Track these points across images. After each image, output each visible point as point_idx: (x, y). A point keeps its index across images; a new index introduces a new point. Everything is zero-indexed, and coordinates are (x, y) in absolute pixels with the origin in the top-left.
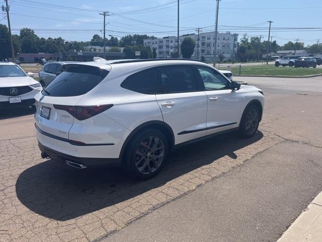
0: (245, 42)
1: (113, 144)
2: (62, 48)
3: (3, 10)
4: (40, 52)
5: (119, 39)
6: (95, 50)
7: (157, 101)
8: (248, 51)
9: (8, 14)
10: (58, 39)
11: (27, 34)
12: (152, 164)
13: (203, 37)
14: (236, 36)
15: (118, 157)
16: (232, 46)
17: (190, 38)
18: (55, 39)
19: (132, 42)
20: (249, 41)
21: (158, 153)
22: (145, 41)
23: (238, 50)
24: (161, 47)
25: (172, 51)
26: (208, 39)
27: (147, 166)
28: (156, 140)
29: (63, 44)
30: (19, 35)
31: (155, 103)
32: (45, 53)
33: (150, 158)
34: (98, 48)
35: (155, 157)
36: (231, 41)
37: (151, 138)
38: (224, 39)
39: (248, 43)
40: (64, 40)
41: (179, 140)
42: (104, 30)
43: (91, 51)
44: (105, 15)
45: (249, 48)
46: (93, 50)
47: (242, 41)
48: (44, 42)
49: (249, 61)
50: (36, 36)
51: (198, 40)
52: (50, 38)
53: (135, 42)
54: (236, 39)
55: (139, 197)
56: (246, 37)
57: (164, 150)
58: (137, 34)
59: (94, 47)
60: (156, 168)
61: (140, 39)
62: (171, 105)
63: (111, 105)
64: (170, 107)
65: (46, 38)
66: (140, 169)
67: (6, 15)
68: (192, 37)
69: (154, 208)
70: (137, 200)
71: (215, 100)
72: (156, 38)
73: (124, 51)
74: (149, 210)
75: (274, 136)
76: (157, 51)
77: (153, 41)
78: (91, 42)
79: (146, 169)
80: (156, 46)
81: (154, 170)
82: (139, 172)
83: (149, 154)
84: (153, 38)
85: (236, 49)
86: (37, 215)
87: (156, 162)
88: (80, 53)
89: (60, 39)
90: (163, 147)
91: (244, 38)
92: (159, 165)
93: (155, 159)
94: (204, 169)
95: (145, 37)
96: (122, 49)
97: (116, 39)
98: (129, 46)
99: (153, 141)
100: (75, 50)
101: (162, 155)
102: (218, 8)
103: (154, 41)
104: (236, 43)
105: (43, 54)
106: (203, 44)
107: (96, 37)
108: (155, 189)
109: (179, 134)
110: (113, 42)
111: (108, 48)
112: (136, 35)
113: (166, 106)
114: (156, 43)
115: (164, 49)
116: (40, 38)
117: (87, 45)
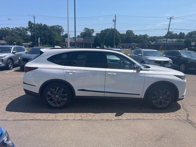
1: (35, 86)
2: (146, 40)
3: (113, 21)
4: (134, 42)
6: (167, 41)
9: (115, 23)
10: (145, 35)
11: (129, 33)
18: (143, 35)
19: (193, 35)
27: (55, 102)
29: (147, 38)
30: (125, 33)
33: (58, 98)
34: (169, 40)
40: (148, 36)
42: (169, 29)
46: (162, 41)
48: (137, 37)
52: (140, 35)
57: (67, 97)
63: (37, 68)
64: (72, 74)
65: (138, 35)
67: (114, 24)
73: (185, 42)
83: (57, 96)
87: (61, 102)
89: (146, 35)
90: (66, 95)
93: (60, 100)
98: (190, 39)
100: (151, 42)
101: (65, 99)
107: (169, 33)
109: (78, 90)
111: (175, 40)
113: (69, 72)
116: (135, 35)
117: (162, 38)
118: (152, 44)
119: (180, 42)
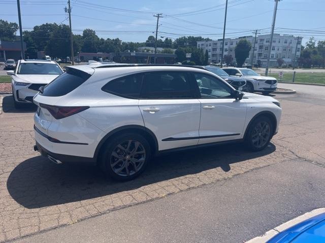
0: (311, 46)
1: (87, 144)
2: (119, 48)
3: (66, 12)
4: (99, 51)
5: (173, 41)
6: (148, 51)
8: (313, 57)
9: (70, 15)
11: (89, 34)
12: (131, 167)
13: (262, 40)
14: (299, 40)
15: (92, 157)
16: (294, 50)
17: (246, 41)
18: (113, 40)
19: (185, 44)
20: (316, 45)
21: (139, 156)
22: (199, 43)
23: (301, 55)
24: (214, 49)
25: (225, 53)
26: (267, 42)
27: (125, 168)
28: (137, 144)
29: (120, 44)
30: (82, 35)
31: (136, 108)
32: (103, 52)
33: (129, 161)
34: (151, 49)
35: (134, 161)
36: (294, 45)
37: (130, 141)
38: (286, 42)
39: (314, 47)
40: (121, 41)
41: (163, 146)
42: (157, 32)
44: (158, 17)
45: (315, 53)
46: (145, 51)
47: (308, 45)
48: (103, 43)
49: (313, 67)
50: (97, 36)
51: (256, 42)
52: (108, 39)
53: (188, 44)
54: (299, 43)
56: (313, 41)
57: (145, 155)
58: (192, 36)
59: (148, 48)
60: (135, 171)
61: (193, 41)
62: (156, 111)
63: (88, 107)
64: (153, 113)
65: (105, 39)
66: (116, 171)
67: (68, 16)
68: (247, 39)
71: (211, 109)
72: (211, 40)
73: (176, 52)
76: (210, 54)
77: (207, 43)
78: (145, 43)
79: (124, 170)
80: (210, 48)
82: (115, 174)
83: (128, 157)
84: (208, 40)
85: (298, 54)
87: (135, 166)
88: (134, 54)
89: (117, 40)
90: (144, 151)
91: (310, 42)
92: (138, 169)
93: (134, 163)
95: (200, 39)
96: (175, 50)
97: (170, 40)
98: (182, 48)
99: (133, 144)
100: (129, 51)
101: (143, 159)
102: (276, 9)
103: (208, 43)
104: (299, 46)
105: (101, 53)
106: (261, 47)
107: (151, 38)
108: (126, 192)
109: (163, 140)
110: (168, 44)
111: (161, 49)
112: (190, 37)
113: (148, 111)
114: (210, 46)
115: (218, 52)
116: (100, 38)
117: (142, 46)
118: (132, 54)
119: (169, 53)
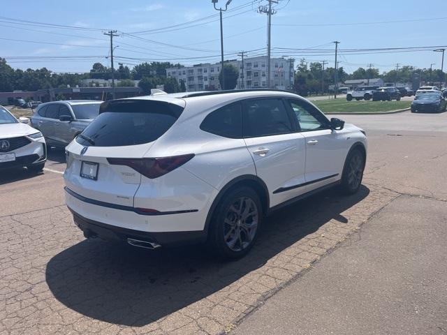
0: (302, 69)
1: (197, 210)
2: (48, 83)
4: (15, 89)
5: (131, 68)
6: (98, 85)
7: (247, 147)
8: (307, 81)
10: (42, 70)
12: (244, 236)
13: (249, 64)
14: (291, 61)
15: (202, 229)
16: (287, 75)
17: (231, 66)
18: (37, 70)
19: (151, 72)
20: (309, 68)
21: (249, 220)
22: (168, 71)
23: (295, 81)
24: (191, 79)
25: (206, 83)
26: (255, 66)
27: (238, 239)
28: (249, 201)
29: (49, 77)
31: (245, 150)
32: (23, 90)
33: (241, 228)
34: (102, 82)
35: (247, 226)
36: (286, 69)
37: (242, 199)
38: (276, 66)
39: (307, 71)
40: (51, 72)
41: (275, 200)
42: (112, 56)
43: (92, 86)
44: (112, 36)
45: (310, 77)
46: (94, 85)
47: (299, 68)
48: (21, 76)
49: (310, 94)
50: (9, 67)
51: (242, 68)
52: (29, 70)
53: (155, 72)
54: (292, 66)
55: (237, 284)
56: (305, 63)
57: (257, 216)
58: (156, 61)
59: (95, 80)
60: (248, 241)
61: (161, 68)
62: (265, 153)
63: (192, 156)
64: (264, 155)
65: (24, 70)
66: (230, 244)
68: (233, 64)
69: (265, 298)
70: (236, 288)
71: (314, 144)
72: (183, 67)
73: (140, 85)
74: (258, 300)
75: (383, 190)
76: (186, 85)
77: (179, 70)
78: (90, 74)
79: (237, 244)
80: (184, 77)
81: (245, 245)
82: (228, 248)
83: (239, 222)
84: (179, 66)
85: (292, 79)
86: (97, 321)
87: (248, 233)
88: (77, 89)
89: (44, 72)
90: (256, 211)
91: (302, 65)
92: (252, 236)
93: (247, 229)
94: (309, 239)
95: (168, 65)
96: (137, 82)
97: (127, 68)
98: (147, 78)
99: (244, 204)
100: (69, 86)
101: (255, 223)
102: (270, 25)
103: (182, 70)
104: (292, 71)
105: (21, 91)
106: (249, 73)
107: (97, 66)
108: (254, 272)
109: (274, 193)
110: (123, 72)
111: (116, 82)
112: (154, 63)
113: (258, 153)
114: (184, 74)
115: (196, 81)
116: (15, 69)
117: (86, 78)
118: (74, 90)
119: (128, 86)
